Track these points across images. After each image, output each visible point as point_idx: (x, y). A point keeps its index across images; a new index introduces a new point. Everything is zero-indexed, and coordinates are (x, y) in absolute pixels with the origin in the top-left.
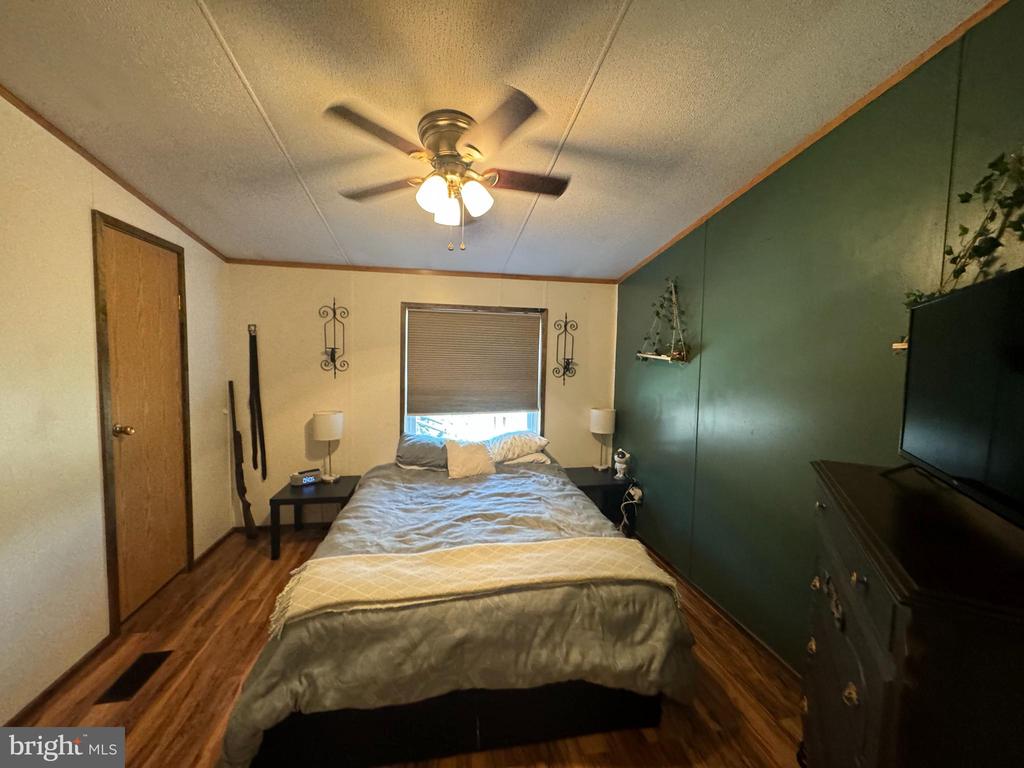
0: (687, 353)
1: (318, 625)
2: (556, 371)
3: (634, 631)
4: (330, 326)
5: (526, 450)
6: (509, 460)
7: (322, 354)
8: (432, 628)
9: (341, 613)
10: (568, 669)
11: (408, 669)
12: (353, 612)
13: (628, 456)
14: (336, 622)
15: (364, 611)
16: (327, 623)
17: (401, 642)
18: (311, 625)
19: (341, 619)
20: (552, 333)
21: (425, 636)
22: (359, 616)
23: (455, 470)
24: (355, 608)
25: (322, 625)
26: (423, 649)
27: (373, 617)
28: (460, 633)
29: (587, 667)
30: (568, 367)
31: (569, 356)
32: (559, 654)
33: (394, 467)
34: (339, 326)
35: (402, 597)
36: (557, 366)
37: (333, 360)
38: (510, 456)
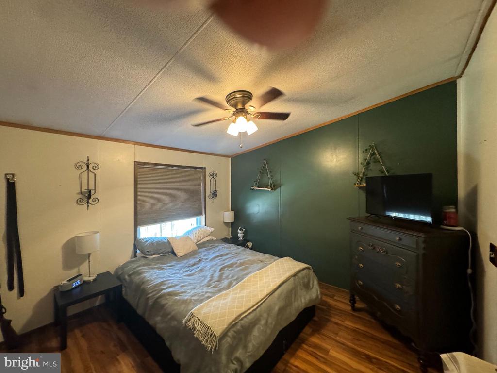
0: (274, 187)
1: (232, 332)
2: (210, 196)
3: (309, 286)
4: (84, 176)
5: (206, 235)
6: (199, 241)
7: (78, 194)
8: (269, 310)
9: (237, 322)
10: (303, 305)
11: (269, 331)
12: (242, 319)
13: (244, 230)
14: (238, 327)
15: (246, 316)
16: (235, 329)
17: (263, 322)
18: (229, 334)
19: (239, 324)
20: (208, 179)
21: (269, 315)
22: (245, 319)
23: (180, 252)
24: (242, 316)
25: (235, 332)
26: (270, 320)
27: (250, 317)
28: (277, 308)
29: (307, 302)
30: (215, 194)
31: (214, 189)
32: (300, 302)
34: (91, 175)
35: (255, 303)
36: (210, 194)
37: (89, 197)
38: (199, 240)
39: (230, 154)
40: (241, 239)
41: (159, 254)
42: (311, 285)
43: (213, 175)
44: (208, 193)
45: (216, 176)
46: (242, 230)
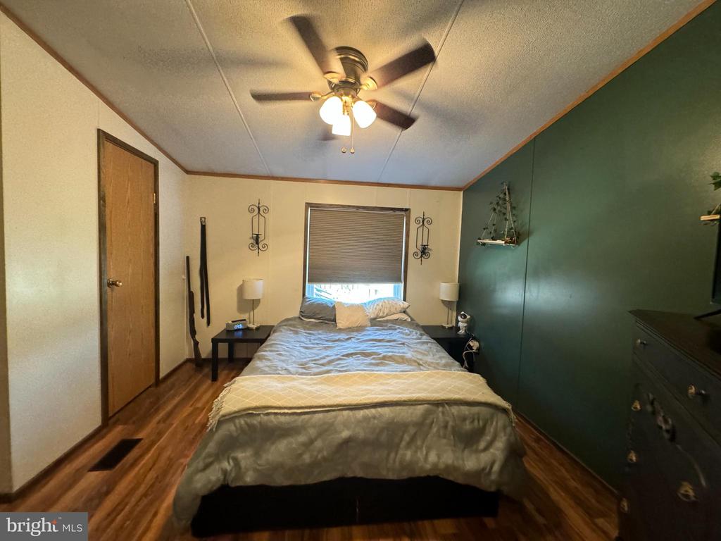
0: (517, 238)
1: (243, 422)
2: (415, 254)
3: (478, 441)
4: (256, 219)
5: (393, 310)
6: (381, 317)
7: (250, 238)
8: (326, 429)
9: (259, 415)
10: (428, 466)
11: (307, 458)
12: (268, 414)
13: (468, 317)
14: (255, 421)
15: (276, 414)
16: (249, 420)
17: (302, 438)
18: (237, 421)
19: (258, 419)
20: (413, 226)
21: (320, 435)
22: (272, 417)
23: (341, 323)
24: (270, 411)
25: (246, 423)
26: (318, 444)
27: (282, 419)
28: (345, 434)
29: (442, 466)
30: (424, 251)
31: (425, 243)
32: (420, 455)
33: (298, 320)
34: (262, 219)
35: (303, 405)
36: (416, 250)
37: (257, 243)
38: (381, 315)
39: (461, 184)
40: (462, 332)
41: (319, 319)
42: (482, 445)
43: (423, 221)
44: (412, 249)
45: (430, 222)
46: (465, 317)
